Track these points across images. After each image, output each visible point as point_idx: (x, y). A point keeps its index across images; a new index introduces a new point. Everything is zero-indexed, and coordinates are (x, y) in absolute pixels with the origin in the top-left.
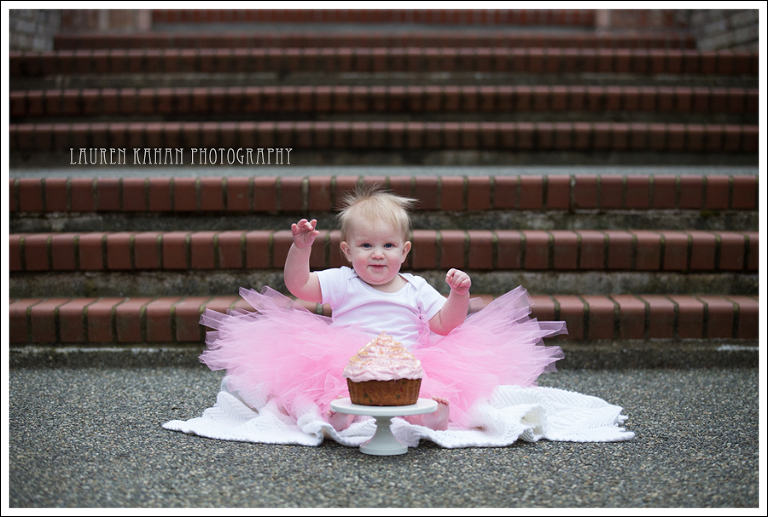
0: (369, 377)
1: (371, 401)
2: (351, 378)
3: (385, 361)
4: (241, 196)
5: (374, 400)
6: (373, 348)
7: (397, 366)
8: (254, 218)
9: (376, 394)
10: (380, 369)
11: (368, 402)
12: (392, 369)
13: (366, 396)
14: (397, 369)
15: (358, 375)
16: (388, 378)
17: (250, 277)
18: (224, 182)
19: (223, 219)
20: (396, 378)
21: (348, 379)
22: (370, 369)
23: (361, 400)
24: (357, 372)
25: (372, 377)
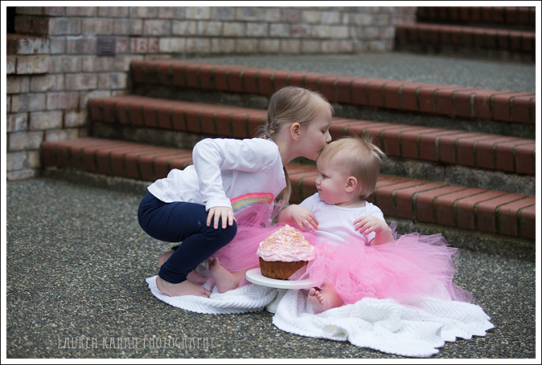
0: (276, 258)
1: (276, 276)
2: (263, 258)
3: (289, 248)
4: (428, 102)
5: (279, 275)
6: (280, 237)
7: (297, 251)
8: (439, 119)
9: (281, 271)
10: (285, 253)
11: (274, 275)
12: (293, 253)
13: (273, 272)
14: (297, 253)
15: (268, 257)
16: (290, 260)
17: (405, 164)
18: (418, 91)
19: (419, 117)
20: (295, 260)
21: (260, 258)
22: (277, 253)
23: (269, 274)
24: (268, 254)
25: (278, 259)
